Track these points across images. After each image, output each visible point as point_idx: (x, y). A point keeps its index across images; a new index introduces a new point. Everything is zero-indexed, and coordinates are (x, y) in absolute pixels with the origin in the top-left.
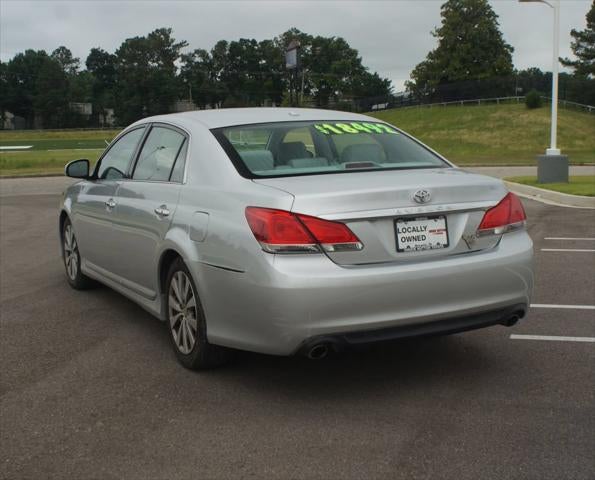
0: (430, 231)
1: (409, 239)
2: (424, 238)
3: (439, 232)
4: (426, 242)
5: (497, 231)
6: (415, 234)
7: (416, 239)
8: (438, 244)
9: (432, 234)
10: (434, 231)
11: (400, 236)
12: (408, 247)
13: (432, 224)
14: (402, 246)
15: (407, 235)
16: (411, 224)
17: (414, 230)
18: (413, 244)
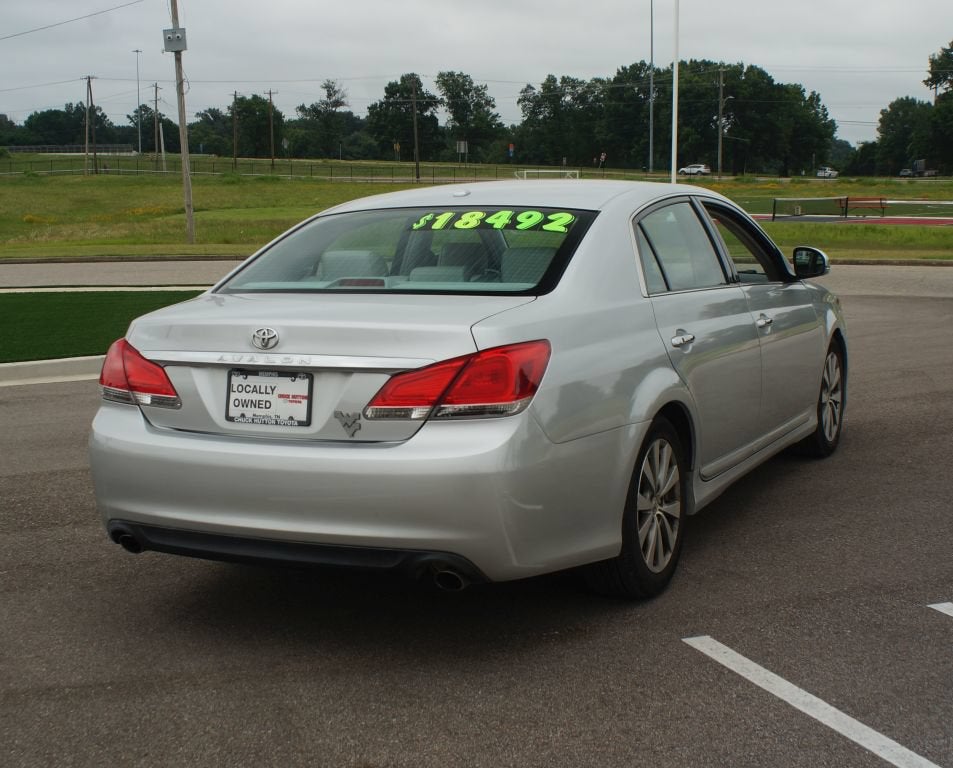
0: (281, 396)
1: (245, 404)
2: (268, 405)
3: (295, 399)
4: (271, 412)
5: (418, 412)
6: (255, 397)
7: (256, 404)
8: (291, 418)
9: (283, 401)
10: (288, 396)
11: (233, 396)
12: (243, 415)
13: (285, 385)
14: (234, 412)
15: (244, 396)
16: (252, 380)
17: (255, 390)
18: (250, 412)
